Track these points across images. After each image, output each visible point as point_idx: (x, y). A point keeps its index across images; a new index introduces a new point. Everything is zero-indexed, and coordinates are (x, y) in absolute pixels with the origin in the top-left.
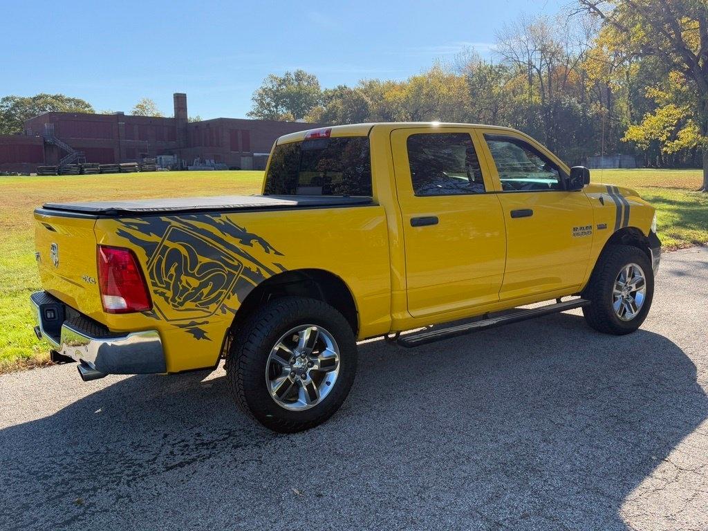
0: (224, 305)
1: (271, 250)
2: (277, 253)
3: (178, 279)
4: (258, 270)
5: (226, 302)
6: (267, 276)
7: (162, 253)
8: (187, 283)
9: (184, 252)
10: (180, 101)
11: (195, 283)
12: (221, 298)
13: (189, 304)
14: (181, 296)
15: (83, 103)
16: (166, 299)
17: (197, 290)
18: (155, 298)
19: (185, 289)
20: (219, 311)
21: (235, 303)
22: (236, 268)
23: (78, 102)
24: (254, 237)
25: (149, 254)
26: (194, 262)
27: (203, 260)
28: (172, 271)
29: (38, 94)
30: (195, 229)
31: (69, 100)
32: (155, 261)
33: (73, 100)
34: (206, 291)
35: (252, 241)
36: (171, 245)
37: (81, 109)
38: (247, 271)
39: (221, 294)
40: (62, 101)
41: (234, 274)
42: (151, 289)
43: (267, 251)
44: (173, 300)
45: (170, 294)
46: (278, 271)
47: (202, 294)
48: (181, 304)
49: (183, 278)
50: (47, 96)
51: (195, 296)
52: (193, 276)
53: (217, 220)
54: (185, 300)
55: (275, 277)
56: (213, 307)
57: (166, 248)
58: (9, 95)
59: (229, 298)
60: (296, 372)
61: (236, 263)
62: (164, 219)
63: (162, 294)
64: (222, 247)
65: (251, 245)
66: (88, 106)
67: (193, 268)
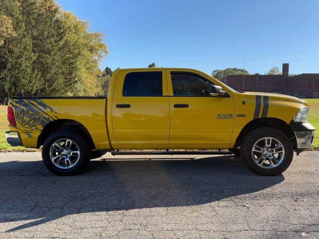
0: (37, 128)
1: (53, 112)
2: (55, 113)
3: (23, 118)
4: (48, 118)
5: (37, 127)
6: (52, 120)
7: (19, 110)
8: (26, 119)
9: (25, 109)
11: (28, 119)
12: (36, 125)
13: (26, 126)
14: (24, 123)
16: (20, 123)
17: (29, 122)
18: (17, 123)
19: (25, 121)
20: (35, 129)
21: (41, 128)
22: (41, 116)
24: (48, 106)
25: (16, 110)
26: (28, 113)
27: (31, 113)
28: (21, 115)
30: (30, 103)
32: (17, 112)
34: (31, 122)
35: (47, 108)
36: (22, 107)
38: (45, 118)
39: (36, 124)
41: (40, 118)
42: (16, 120)
43: (52, 112)
44: (21, 124)
45: (21, 122)
46: (56, 119)
47: (30, 123)
48: (24, 125)
49: (24, 117)
51: (28, 123)
52: (27, 117)
53: (39, 101)
54: (25, 124)
55: (55, 121)
56: (33, 128)
57: (20, 108)
59: (38, 126)
60: (64, 155)
61: (41, 115)
62: (24, 100)
63: (18, 122)
64: (37, 109)
65: (47, 109)
67: (27, 115)
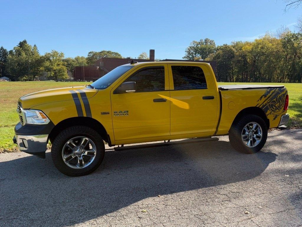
10: (152, 52)
15: (118, 54)
23: (116, 54)
29: (102, 51)
31: (113, 53)
33: (114, 53)
37: (117, 57)
40: (110, 54)
50: (105, 51)
58: (91, 51)
66: (119, 55)
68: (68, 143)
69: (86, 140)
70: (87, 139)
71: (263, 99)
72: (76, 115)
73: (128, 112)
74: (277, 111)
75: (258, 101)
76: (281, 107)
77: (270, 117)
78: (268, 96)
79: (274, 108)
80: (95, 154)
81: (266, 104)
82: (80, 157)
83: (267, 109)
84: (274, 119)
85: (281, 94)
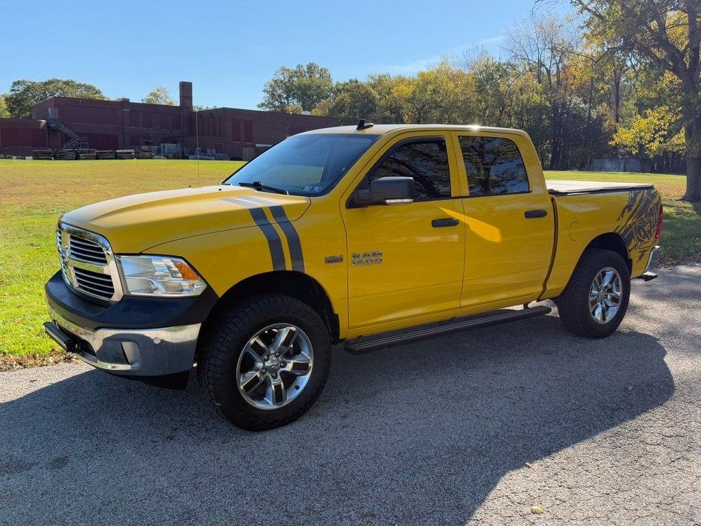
23: (89, 88)
31: (80, 86)
37: (92, 95)
40: (73, 87)
66: (98, 92)
68: (252, 341)
69: (291, 333)
70: (293, 329)
71: (627, 214)
72: (268, 267)
73: (381, 254)
74: (646, 240)
75: (619, 219)
76: (652, 232)
77: (634, 255)
78: (633, 208)
79: (642, 233)
80: (311, 365)
81: (630, 226)
82: (275, 378)
83: (631, 236)
84: (640, 258)
85: (652, 204)
